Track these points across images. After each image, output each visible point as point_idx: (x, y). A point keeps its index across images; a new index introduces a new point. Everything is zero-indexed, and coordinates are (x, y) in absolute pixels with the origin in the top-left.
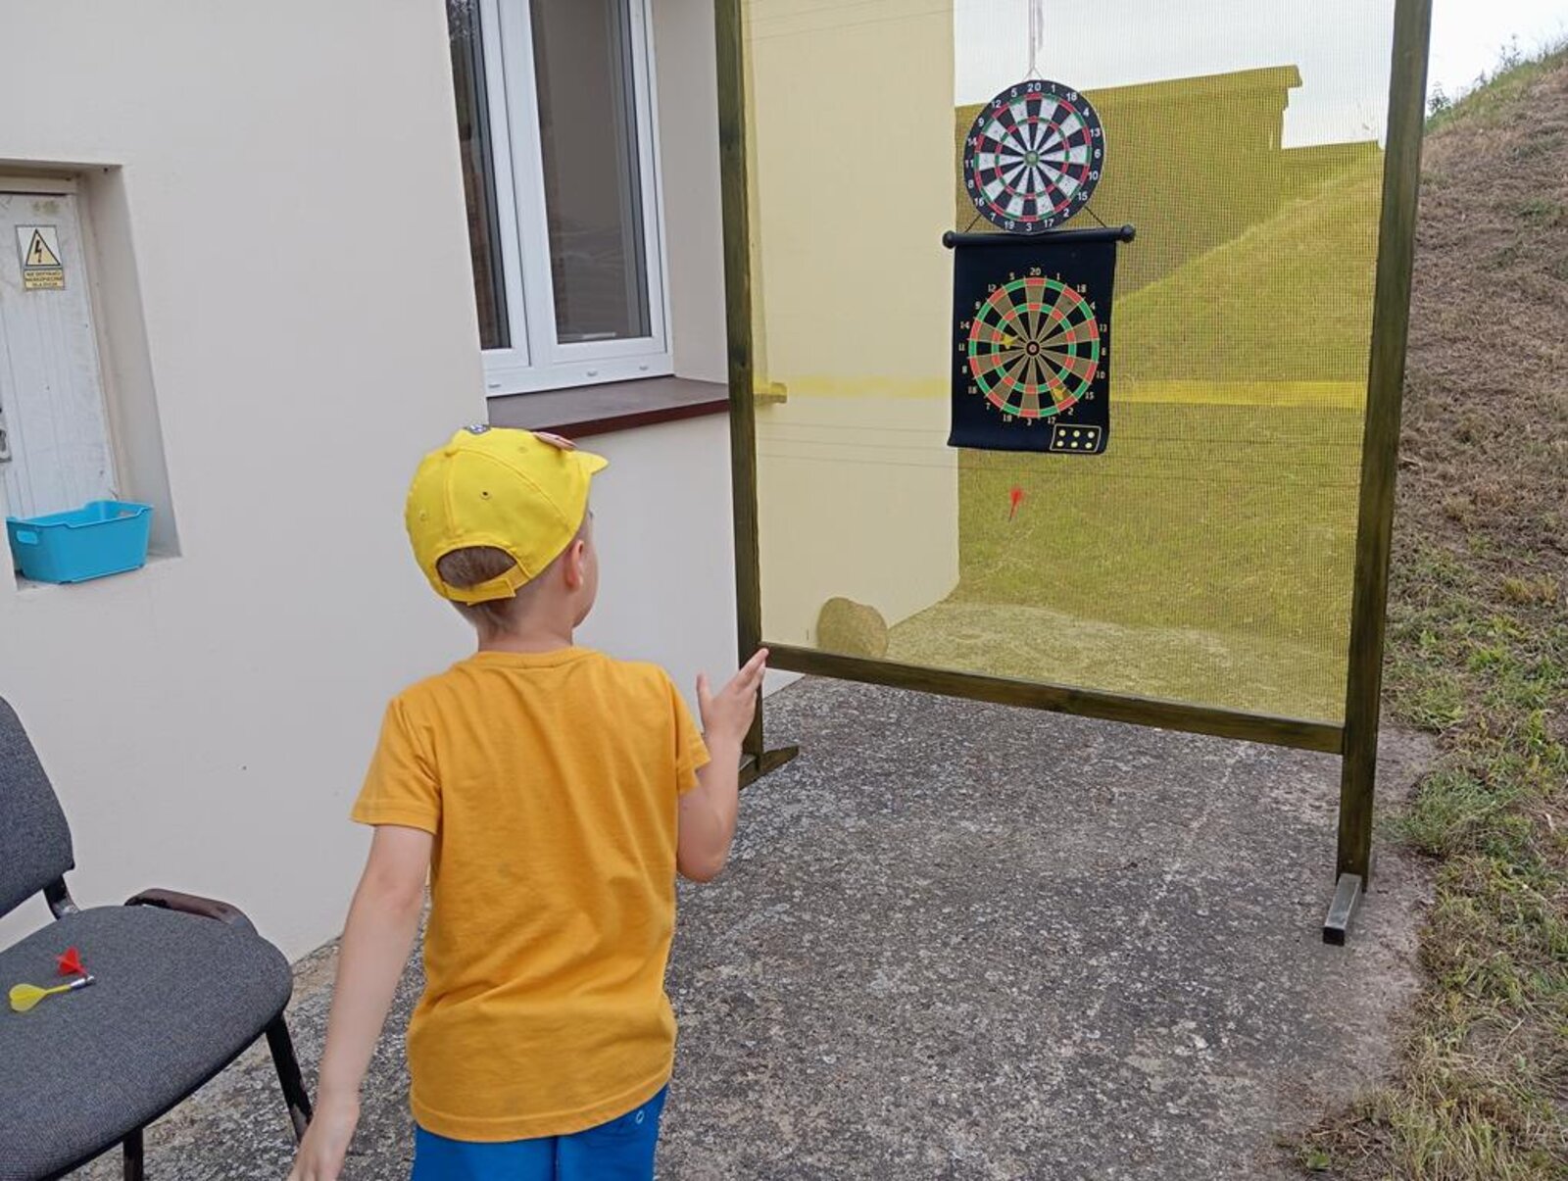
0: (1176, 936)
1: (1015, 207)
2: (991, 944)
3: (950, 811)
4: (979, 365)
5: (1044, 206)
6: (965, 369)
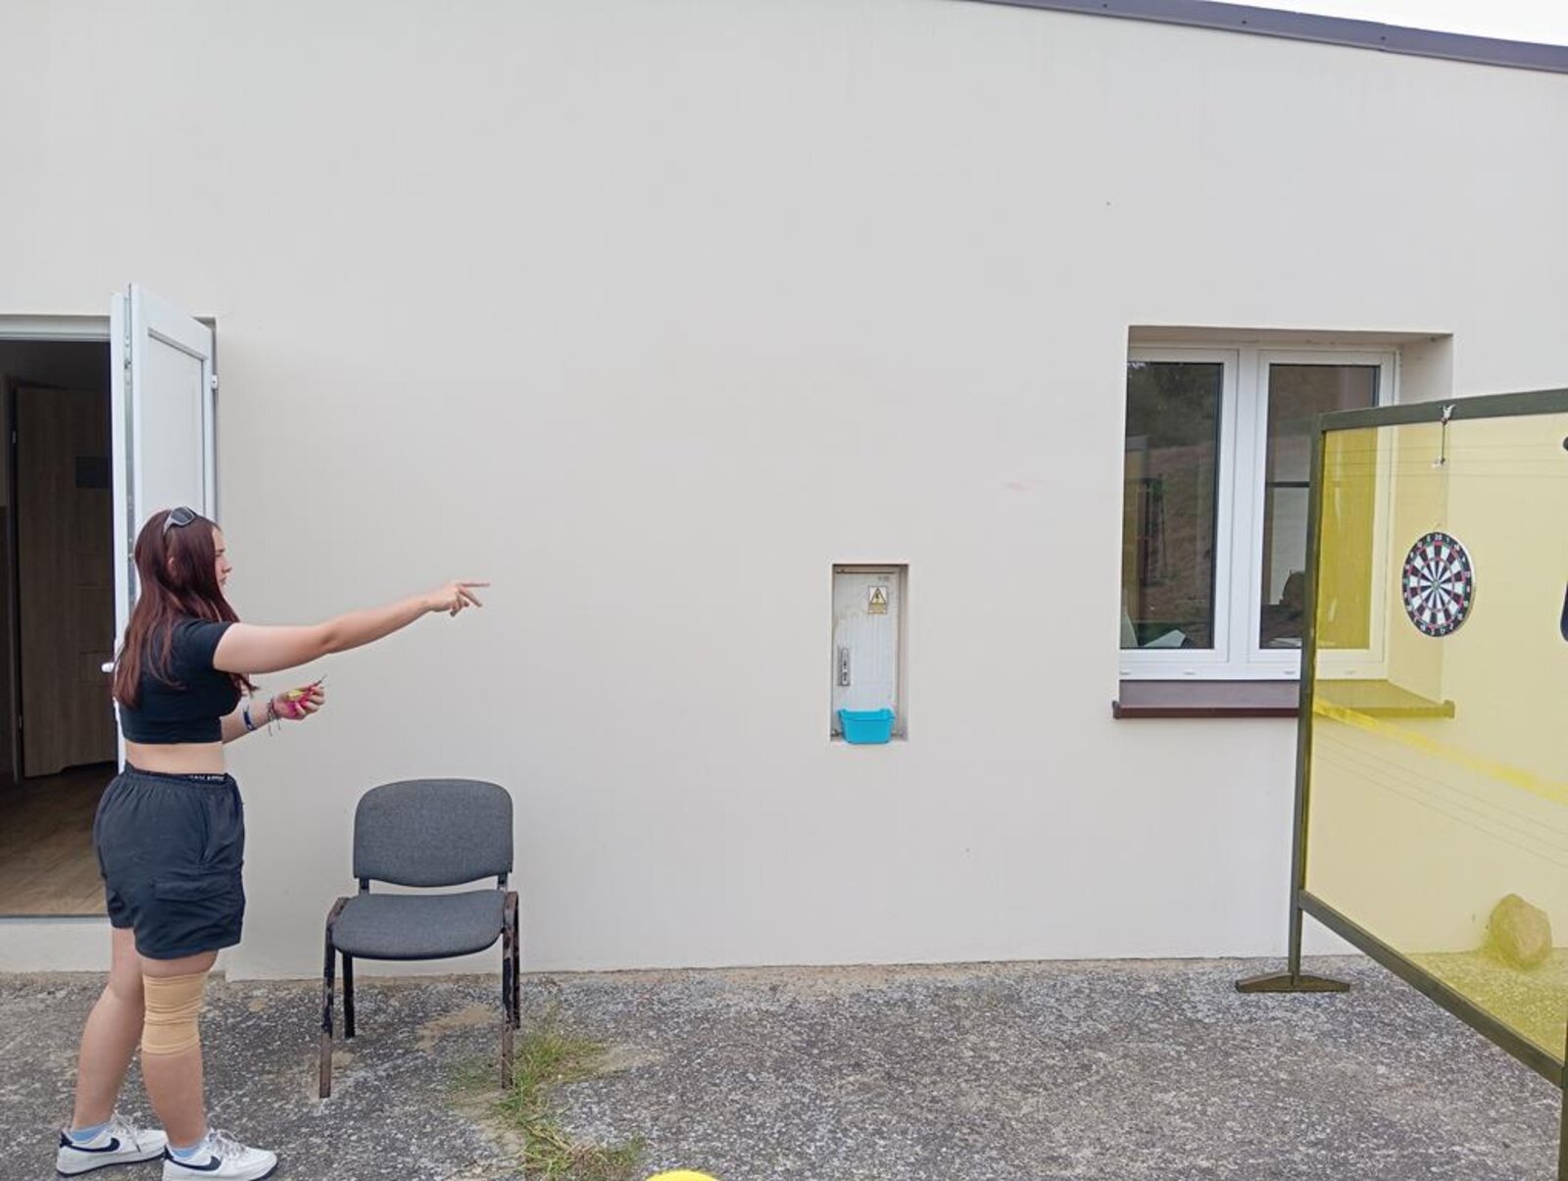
0: (1385, 1167)
2: (1261, 1114)
3: (1386, 1058)
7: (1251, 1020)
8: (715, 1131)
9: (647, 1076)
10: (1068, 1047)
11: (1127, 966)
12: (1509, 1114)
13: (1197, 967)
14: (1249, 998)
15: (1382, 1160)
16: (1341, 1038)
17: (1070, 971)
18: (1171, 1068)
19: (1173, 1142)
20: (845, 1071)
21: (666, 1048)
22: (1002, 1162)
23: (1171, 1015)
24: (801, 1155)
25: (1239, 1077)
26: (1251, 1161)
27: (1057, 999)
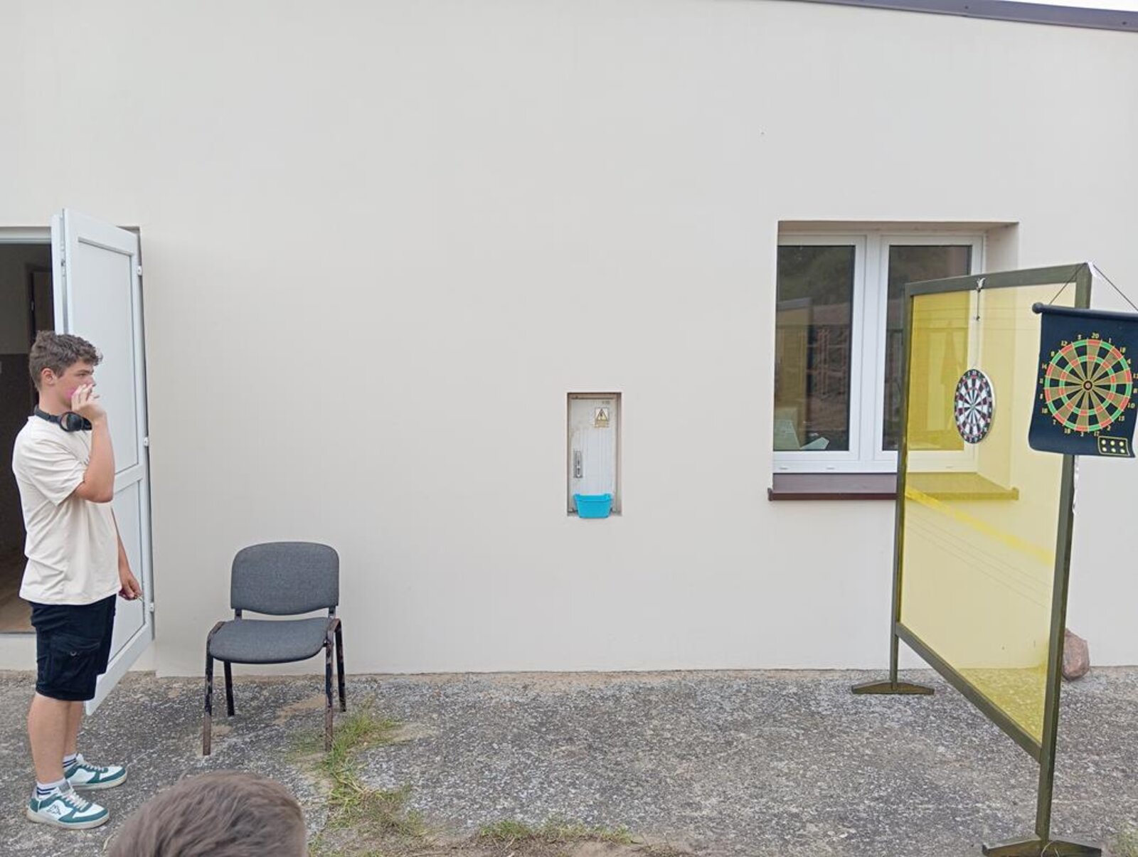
7: (856, 714)
8: (462, 781)
9: (424, 744)
10: (720, 729)
11: (778, 675)
12: (1025, 781)
13: (828, 676)
14: (859, 698)
15: (922, 812)
16: (919, 726)
17: (736, 677)
18: (789, 745)
19: (776, 795)
20: (560, 743)
21: (442, 726)
22: (653, 806)
23: (800, 708)
24: (515, 799)
25: (835, 752)
26: (828, 809)
27: (722, 697)
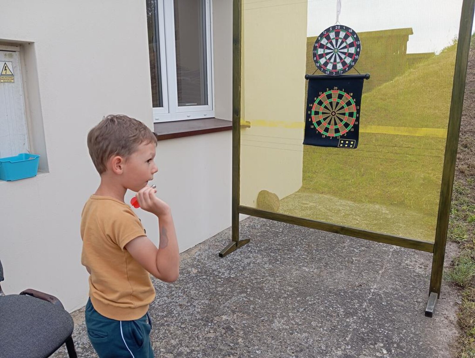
0: (376, 312)
1: (330, 67)
2: (313, 312)
3: (299, 263)
4: (315, 119)
5: (340, 66)
6: (310, 120)
7: (244, 268)
10: (207, 322)
14: (230, 259)
18: (255, 308)
23: (218, 280)
25: (280, 298)
26: (348, 339)
